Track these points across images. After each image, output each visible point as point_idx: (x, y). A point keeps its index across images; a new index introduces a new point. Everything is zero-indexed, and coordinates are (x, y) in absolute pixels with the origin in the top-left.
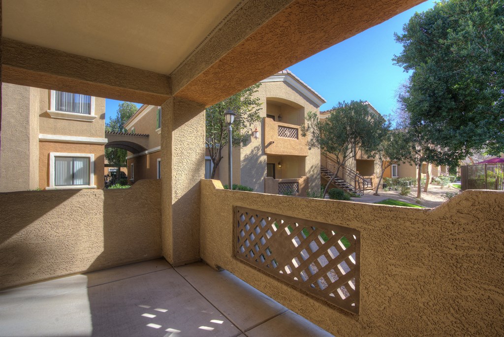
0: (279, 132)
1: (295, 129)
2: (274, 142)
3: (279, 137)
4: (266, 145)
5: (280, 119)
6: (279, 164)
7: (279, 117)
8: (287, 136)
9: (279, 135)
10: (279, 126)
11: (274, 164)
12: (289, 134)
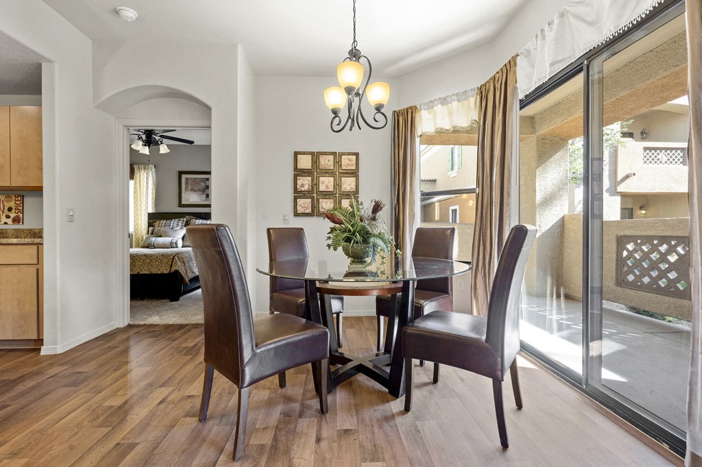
0: (645, 157)
1: (679, 149)
2: (634, 174)
3: (646, 165)
4: (619, 179)
5: (644, 135)
6: (641, 208)
7: (642, 133)
8: (661, 162)
9: (645, 162)
10: (646, 149)
11: (632, 209)
12: (665, 159)
